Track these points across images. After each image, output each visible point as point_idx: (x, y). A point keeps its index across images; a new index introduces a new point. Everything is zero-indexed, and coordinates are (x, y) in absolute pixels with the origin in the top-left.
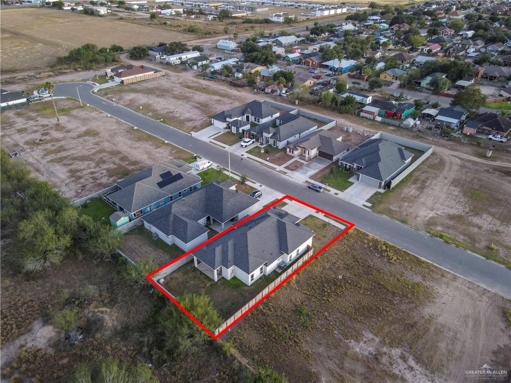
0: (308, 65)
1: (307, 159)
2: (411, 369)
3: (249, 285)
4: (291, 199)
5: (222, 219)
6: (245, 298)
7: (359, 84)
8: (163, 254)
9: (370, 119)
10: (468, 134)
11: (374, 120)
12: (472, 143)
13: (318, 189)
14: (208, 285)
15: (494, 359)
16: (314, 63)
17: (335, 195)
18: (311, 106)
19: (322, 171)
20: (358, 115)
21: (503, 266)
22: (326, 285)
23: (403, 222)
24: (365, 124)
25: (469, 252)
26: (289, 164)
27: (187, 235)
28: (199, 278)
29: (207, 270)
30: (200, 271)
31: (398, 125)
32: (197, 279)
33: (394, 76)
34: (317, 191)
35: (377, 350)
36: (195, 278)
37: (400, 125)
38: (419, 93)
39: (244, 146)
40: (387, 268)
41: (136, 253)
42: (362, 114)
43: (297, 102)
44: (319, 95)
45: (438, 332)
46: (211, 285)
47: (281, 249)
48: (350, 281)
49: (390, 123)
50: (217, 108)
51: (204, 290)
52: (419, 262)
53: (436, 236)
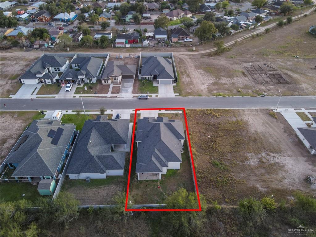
0: (42, 21)
1: (119, 83)
2: (274, 157)
3: (179, 169)
4: (139, 110)
5: (124, 141)
6: (185, 177)
7: (93, 27)
8: (108, 187)
9: (123, 47)
10: (175, 42)
11: (125, 47)
12: (182, 46)
13: (147, 98)
14: (159, 184)
15: (287, 134)
16: (46, 19)
17: (157, 97)
18: (80, 49)
19: (134, 86)
20: (114, 47)
21: (249, 97)
22: (210, 145)
23: (200, 95)
24: (123, 51)
25: (235, 97)
26: (111, 90)
27: (118, 163)
28: (149, 184)
29: (148, 177)
30: (145, 180)
31: (141, 47)
32: (148, 186)
33: (107, 18)
34: (146, 99)
35: (258, 158)
36: (146, 186)
37: (142, 46)
38: (129, 26)
39: (69, 91)
40: (220, 121)
41: (87, 200)
42: (117, 45)
43: (68, 49)
44: (77, 40)
45: (264, 136)
46: (161, 184)
47: (178, 138)
48: (216, 136)
49: (136, 46)
50: (8, 71)
51: (160, 188)
52: (227, 111)
53: (218, 96)
